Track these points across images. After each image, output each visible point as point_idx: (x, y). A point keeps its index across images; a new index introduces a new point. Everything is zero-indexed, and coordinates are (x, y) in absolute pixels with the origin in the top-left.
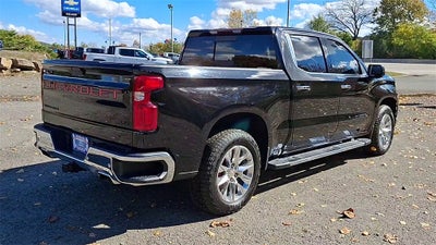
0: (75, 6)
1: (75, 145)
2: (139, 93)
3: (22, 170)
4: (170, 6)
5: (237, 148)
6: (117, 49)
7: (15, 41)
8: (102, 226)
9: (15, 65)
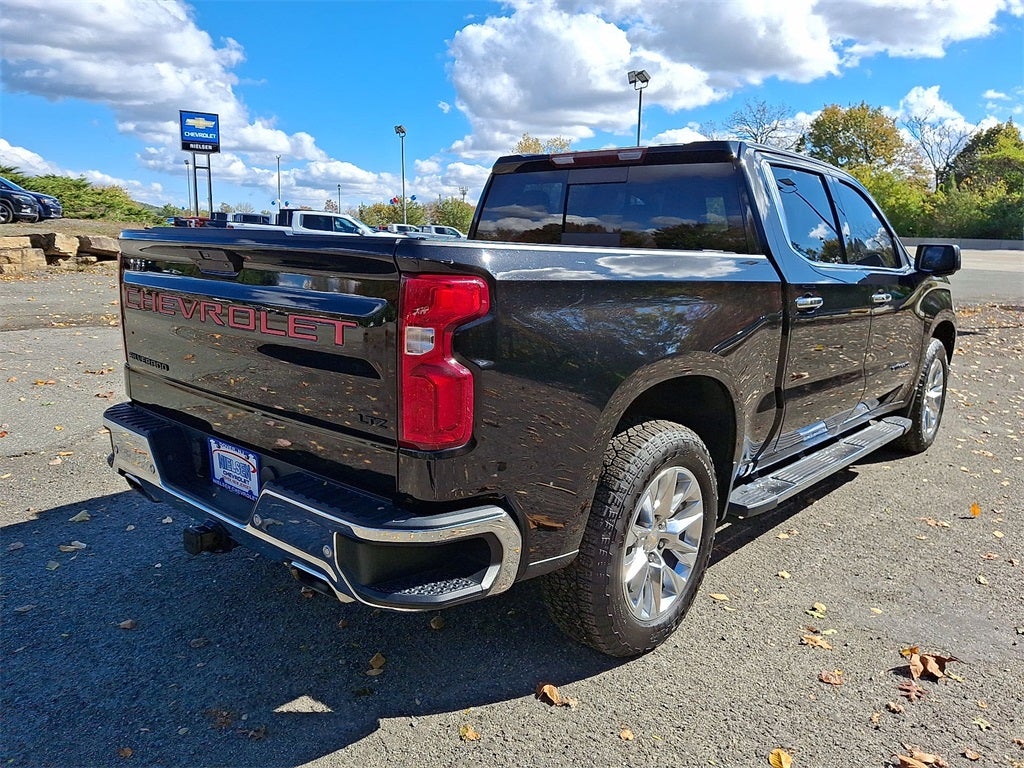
0: (207, 130)
1: (219, 472)
2: (418, 330)
3: (83, 515)
4: (399, 130)
5: (669, 473)
6: (297, 216)
7: (87, 201)
8: (304, 704)
9: (85, 249)
